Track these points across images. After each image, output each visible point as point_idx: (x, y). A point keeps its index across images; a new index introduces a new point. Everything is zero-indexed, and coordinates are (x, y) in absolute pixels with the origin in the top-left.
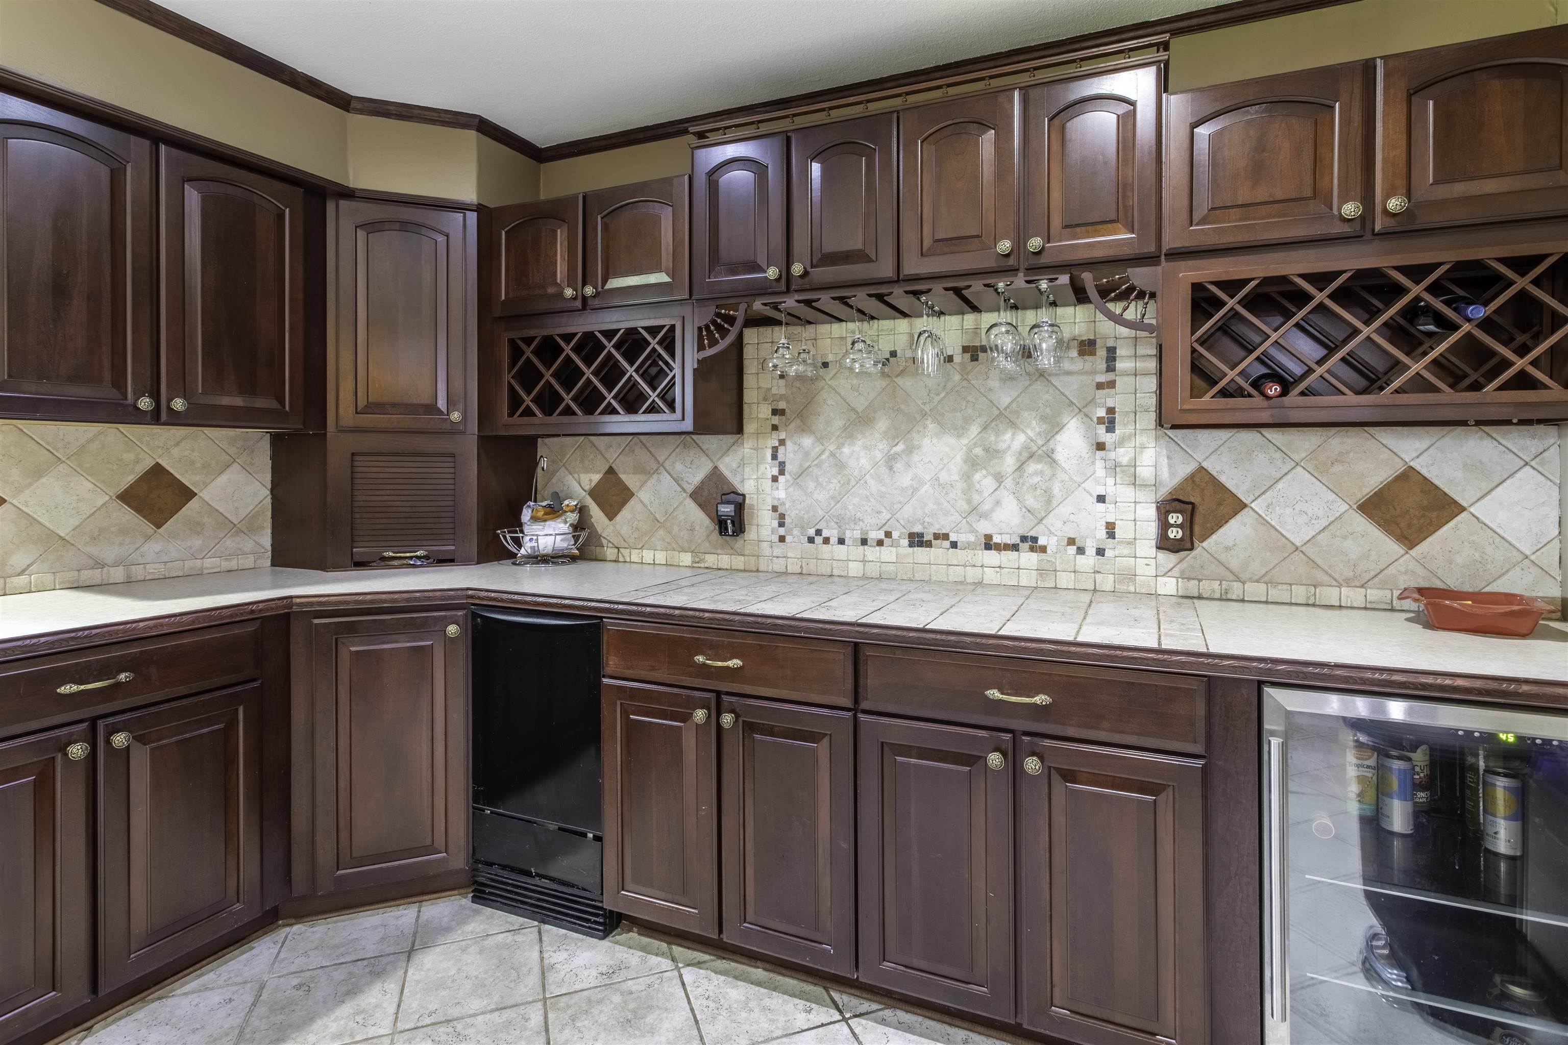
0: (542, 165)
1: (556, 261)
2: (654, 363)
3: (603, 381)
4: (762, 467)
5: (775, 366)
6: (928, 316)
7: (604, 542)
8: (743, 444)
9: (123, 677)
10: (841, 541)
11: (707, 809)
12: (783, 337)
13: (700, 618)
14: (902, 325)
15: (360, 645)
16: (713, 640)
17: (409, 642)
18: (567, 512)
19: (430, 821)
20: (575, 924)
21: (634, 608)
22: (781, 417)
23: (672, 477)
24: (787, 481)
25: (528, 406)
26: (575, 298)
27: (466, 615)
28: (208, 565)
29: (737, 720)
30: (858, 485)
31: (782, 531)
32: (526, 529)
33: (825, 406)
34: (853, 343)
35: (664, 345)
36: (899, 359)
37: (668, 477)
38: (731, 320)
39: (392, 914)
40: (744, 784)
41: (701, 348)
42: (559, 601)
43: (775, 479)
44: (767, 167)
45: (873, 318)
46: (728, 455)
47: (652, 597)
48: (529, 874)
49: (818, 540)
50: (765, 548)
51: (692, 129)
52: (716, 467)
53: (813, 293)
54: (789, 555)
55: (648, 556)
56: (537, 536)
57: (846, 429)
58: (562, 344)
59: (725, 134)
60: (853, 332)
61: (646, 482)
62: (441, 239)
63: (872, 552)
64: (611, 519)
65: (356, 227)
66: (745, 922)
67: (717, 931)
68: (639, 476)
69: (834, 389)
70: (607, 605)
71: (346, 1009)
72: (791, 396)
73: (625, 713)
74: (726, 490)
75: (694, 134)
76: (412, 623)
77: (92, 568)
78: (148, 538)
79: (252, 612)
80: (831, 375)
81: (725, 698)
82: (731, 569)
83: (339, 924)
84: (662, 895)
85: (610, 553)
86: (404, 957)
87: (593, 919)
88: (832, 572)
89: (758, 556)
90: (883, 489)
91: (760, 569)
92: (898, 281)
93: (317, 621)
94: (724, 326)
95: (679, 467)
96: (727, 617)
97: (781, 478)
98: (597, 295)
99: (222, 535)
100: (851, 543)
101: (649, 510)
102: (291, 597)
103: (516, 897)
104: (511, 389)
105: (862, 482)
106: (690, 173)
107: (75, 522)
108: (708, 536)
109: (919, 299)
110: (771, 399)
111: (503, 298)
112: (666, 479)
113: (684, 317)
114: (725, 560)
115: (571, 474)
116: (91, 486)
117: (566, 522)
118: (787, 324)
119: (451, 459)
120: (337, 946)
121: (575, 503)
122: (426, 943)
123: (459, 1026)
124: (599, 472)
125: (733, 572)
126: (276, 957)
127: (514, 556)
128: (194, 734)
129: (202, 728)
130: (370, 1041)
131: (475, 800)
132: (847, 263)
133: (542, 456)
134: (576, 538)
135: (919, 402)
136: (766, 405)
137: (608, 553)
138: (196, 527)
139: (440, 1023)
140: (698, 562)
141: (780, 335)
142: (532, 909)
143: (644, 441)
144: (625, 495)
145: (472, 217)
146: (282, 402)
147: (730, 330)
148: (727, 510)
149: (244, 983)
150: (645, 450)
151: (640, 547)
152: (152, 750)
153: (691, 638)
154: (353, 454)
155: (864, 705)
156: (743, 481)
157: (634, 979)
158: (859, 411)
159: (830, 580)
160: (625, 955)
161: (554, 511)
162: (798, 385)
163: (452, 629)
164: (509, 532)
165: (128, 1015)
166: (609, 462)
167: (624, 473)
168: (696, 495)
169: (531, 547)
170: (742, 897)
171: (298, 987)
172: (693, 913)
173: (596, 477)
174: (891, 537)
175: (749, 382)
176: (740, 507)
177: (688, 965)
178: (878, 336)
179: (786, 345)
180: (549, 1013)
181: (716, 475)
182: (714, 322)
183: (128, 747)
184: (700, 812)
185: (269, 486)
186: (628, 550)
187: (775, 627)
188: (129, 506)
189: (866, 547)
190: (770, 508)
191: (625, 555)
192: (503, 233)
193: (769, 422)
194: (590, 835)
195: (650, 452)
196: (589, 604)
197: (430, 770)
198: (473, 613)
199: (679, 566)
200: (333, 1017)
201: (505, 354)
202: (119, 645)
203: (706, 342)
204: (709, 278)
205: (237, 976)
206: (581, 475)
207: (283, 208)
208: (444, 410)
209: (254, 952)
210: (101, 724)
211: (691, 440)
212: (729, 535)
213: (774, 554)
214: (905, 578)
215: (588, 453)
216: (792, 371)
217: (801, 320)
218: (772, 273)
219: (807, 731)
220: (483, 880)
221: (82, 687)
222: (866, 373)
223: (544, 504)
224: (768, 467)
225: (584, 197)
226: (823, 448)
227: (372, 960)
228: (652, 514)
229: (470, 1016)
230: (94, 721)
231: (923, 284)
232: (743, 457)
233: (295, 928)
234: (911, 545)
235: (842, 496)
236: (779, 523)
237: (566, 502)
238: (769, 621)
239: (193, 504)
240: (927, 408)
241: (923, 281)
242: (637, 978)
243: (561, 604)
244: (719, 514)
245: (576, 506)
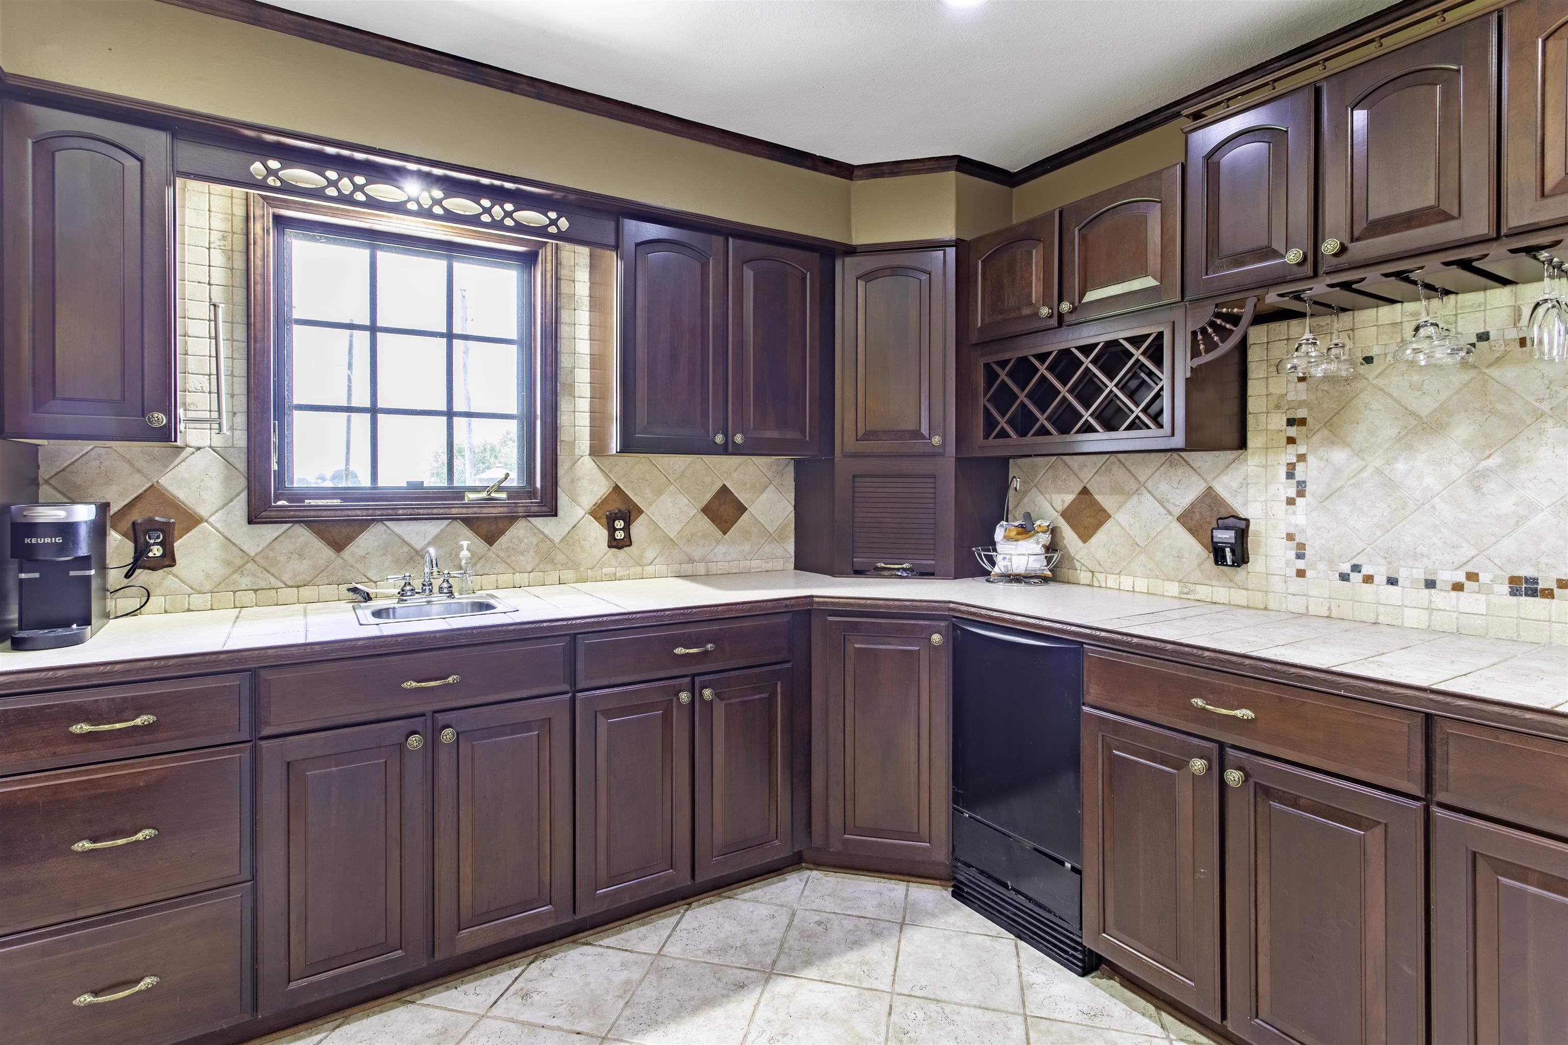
0: (1015, 189)
1: (1031, 281)
2: (1135, 376)
3: (1078, 397)
4: (1272, 489)
5: (1294, 367)
6: (1552, 277)
7: (1078, 565)
8: (1246, 460)
9: (709, 646)
10: (1392, 581)
11: (1208, 872)
12: (1307, 330)
13: (1199, 656)
14: (1500, 296)
15: (861, 643)
16: (1215, 683)
17: (900, 645)
18: (1038, 532)
19: (916, 811)
20: (1052, 951)
21: (1119, 637)
22: (1300, 428)
23: (1155, 498)
24: (1308, 504)
25: (1002, 428)
26: (1050, 316)
27: (948, 626)
28: (754, 566)
29: (1246, 780)
30: (1421, 510)
31: (1301, 564)
32: (998, 547)
33: (1367, 412)
34: (1417, 329)
35: (1148, 354)
36: (1492, 343)
37: (1151, 498)
38: (1235, 320)
39: (885, 884)
40: (1256, 857)
41: (1195, 353)
42: (1037, 622)
43: (1291, 502)
44: (1287, 132)
45: (1447, 292)
46: (1227, 474)
47: (1138, 627)
48: (1005, 886)
49: (1356, 577)
50: (1277, 583)
51: (1185, 112)
52: (1210, 487)
53: (1354, 272)
54: (1311, 593)
55: (1126, 582)
56: (1011, 555)
57: (1401, 439)
58: (1037, 364)
59: (1228, 107)
60: (1415, 314)
61: (1125, 503)
62: (924, 277)
63: (1442, 598)
64: (1085, 541)
65: (857, 279)
66: (1257, 1017)
67: (1219, 1014)
68: (1116, 497)
69: (1382, 390)
70: (1088, 631)
71: (854, 956)
72: (1315, 402)
73: (1107, 748)
74: (1223, 513)
75: (1188, 116)
76: (901, 629)
77: (687, 563)
78: (718, 542)
79: (787, 606)
80: (1376, 373)
81: (1230, 751)
82: (1230, 604)
83: (846, 880)
84: (1151, 953)
85: (1084, 577)
86: (897, 927)
87: (1071, 952)
88: (1377, 618)
89: (1266, 592)
90: (1464, 516)
91: (1270, 607)
92: (1498, 237)
93: (830, 618)
94: (1225, 327)
95: (1164, 487)
96: (1234, 659)
97: (1299, 501)
98: (1073, 310)
99: (762, 543)
100: (1408, 584)
101: (1128, 534)
102: (812, 596)
103: (993, 904)
104: (987, 411)
105: (1427, 506)
106: (1183, 160)
107: (678, 528)
108: (1200, 565)
109: (1535, 258)
110: (1286, 407)
111: (979, 325)
112: (1147, 499)
113: (1174, 322)
114: (1221, 593)
115: (1043, 494)
116: (687, 502)
117: (1038, 543)
118: (1312, 315)
119: (932, 480)
120: (844, 899)
121: (1047, 524)
122: (914, 921)
123: (948, 1009)
124: (1072, 492)
125: (1233, 607)
126: (802, 893)
127: (988, 573)
128: (750, 698)
129: (755, 694)
130: (874, 992)
131: (955, 801)
132: (1409, 228)
133: (1014, 477)
134: (1049, 560)
135: (1531, 399)
136: (1279, 415)
137: (1081, 576)
138: (746, 535)
139: (930, 999)
140: (1187, 594)
141: (1300, 330)
142: (1008, 921)
143: (1122, 460)
144: (1100, 517)
145: (951, 252)
146: (803, 432)
147: (1233, 331)
148: (1225, 536)
149: (782, 906)
150: (1124, 469)
151: (1118, 571)
152: (726, 705)
153: (1187, 677)
154: (854, 476)
155: (1441, 797)
156: (1246, 504)
157: (1119, 1031)
158: (1423, 415)
159: (1374, 628)
160: (1107, 1002)
161: (1026, 531)
162: (1326, 388)
163: (936, 638)
164: (983, 550)
165: (711, 902)
166: (1082, 482)
167: (1100, 493)
168: (1185, 519)
169: (1004, 566)
170: (1253, 987)
171: (819, 923)
172: (1189, 984)
173: (1069, 498)
174: (1478, 581)
175: (1254, 388)
176: (1242, 533)
177: (1182, 1040)
178: (1456, 315)
179: (1311, 341)
180: (1030, 1031)
181: (1210, 497)
182: (1212, 324)
183: (712, 700)
184: (1198, 875)
185: (793, 503)
186: (1103, 575)
187: (1300, 679)
188: (708, 517)
189: (1433, 591)
190: (1284, 536)
191: (1100, 579)
192: (980, 262)
193: (1283, 434)
194: (1068, 865)
195: (1129, 471)
196: (1069, 628)
197: (917, 764)
198: (954, 624)
199: (1164, 596)
200: (845, 959)
201: (980, 378)
202: (707, 623)
203: (1202, 347)
204: (1207, 274)
205: (777, 898)
206: (1053, 495)
207: (805, 272)
208: (926, 434)
209: (787, 883)
210: (697, 680)
211: (1178, 457)
212: (1227, 565)
213: (1289, 591)
214: (1503, 636)
215: (1061, 473)
216: (1318, 372)
217: (1333, 308)
218: (1293, 256)
219: (1349, 813)
220: (962, 879)
221: (687, 651)
222: (1435, 366)
223: (1017, 523)
224: (1281, 487)
225: (1061, 213)
226: (1363, 464)
227: (872, 921)
228: (1131, 537)
229: (956, 1004)
230: (694, 676)
231: (1543, 236)
232: (1247, 476)
233: (815, 873)
234: (1514, 592)
235: (1393, 524)
236: (1297, 555)
237: (1038, 523)
238: (1293, 670)
239: (745, 516)
240: (1545, 407)
241: (1544, 232)
242: (1122, 1031)
243: (1039, 625)
244: (1215, 540)
245: (1048, 526)
